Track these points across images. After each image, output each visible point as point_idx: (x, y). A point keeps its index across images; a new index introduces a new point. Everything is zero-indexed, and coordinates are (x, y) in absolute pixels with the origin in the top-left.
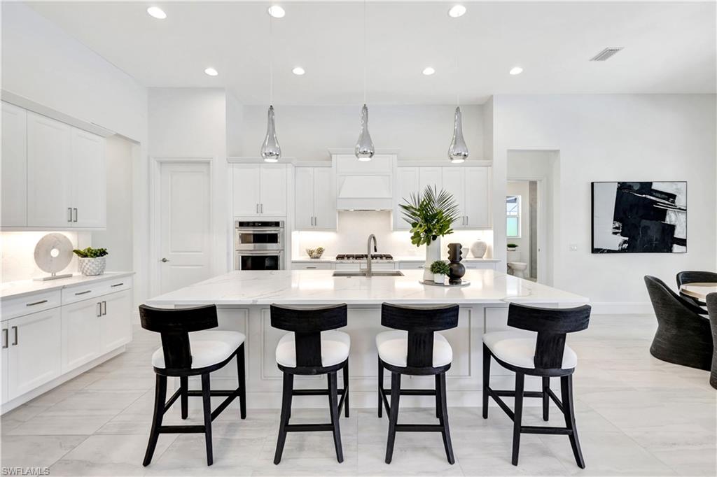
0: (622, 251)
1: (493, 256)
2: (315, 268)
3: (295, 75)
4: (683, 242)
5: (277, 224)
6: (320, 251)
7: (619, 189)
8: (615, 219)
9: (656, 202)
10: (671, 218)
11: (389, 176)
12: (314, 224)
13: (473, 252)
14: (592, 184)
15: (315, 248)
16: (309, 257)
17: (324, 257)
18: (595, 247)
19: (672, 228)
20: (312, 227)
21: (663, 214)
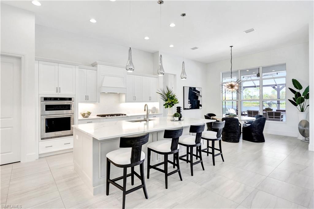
0: (190, 109)
1: (159, 112)
2: (92, 122)
3: (90, 22)
4: (201, 106)
5: (70, 99)
6: (89, 114)
7: (189, 89)
8: (189, 99)
9: (196, 94)
10: (199, 99)
11: (124, 78)
12: (87, 99)
13: (152, 111)
14: (184, 87)
15: (86, 112)
16: (82, 117)
17: (91, 117)
18: (185, 108)
19: (199, 101)
20: (86, 101)
21: (197, 97)
